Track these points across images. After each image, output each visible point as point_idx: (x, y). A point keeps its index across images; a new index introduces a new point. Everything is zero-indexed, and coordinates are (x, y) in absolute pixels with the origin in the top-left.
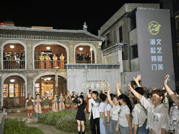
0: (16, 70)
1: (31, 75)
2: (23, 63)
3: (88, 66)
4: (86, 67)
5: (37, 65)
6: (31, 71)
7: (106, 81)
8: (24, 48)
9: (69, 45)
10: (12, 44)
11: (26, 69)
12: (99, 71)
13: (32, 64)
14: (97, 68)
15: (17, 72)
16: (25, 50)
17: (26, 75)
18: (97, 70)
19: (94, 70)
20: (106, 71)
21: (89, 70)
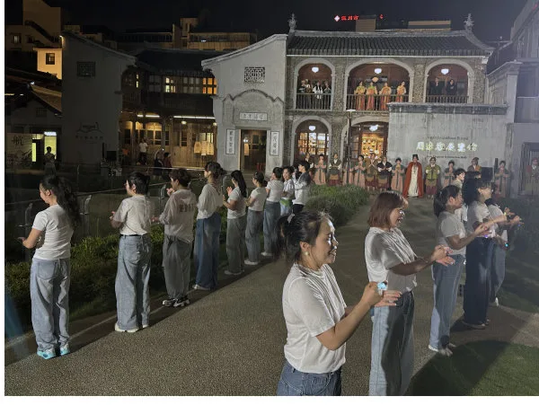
0: (315, 110)
1: (338, 119)
2: (327, 99)
3: (433, 107)
4: (429, 110)
5: (352, 102)
6: (338, 114)
7: (470, 139)
8: (331, 72)
9: (417, 64)
10: (315, 65)
11: (331, 110)
12: (457, 119)
13: (342, 101)
14: (452, 113)
15: (315, 114)
16: (333, 75)
17: (330, 120)
18: (453, 116)
19: (446, 117)
20: (474, 120)
21: (435, 115)
